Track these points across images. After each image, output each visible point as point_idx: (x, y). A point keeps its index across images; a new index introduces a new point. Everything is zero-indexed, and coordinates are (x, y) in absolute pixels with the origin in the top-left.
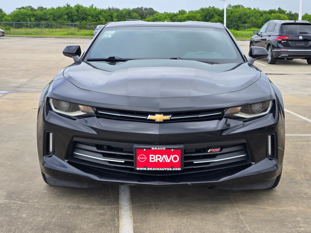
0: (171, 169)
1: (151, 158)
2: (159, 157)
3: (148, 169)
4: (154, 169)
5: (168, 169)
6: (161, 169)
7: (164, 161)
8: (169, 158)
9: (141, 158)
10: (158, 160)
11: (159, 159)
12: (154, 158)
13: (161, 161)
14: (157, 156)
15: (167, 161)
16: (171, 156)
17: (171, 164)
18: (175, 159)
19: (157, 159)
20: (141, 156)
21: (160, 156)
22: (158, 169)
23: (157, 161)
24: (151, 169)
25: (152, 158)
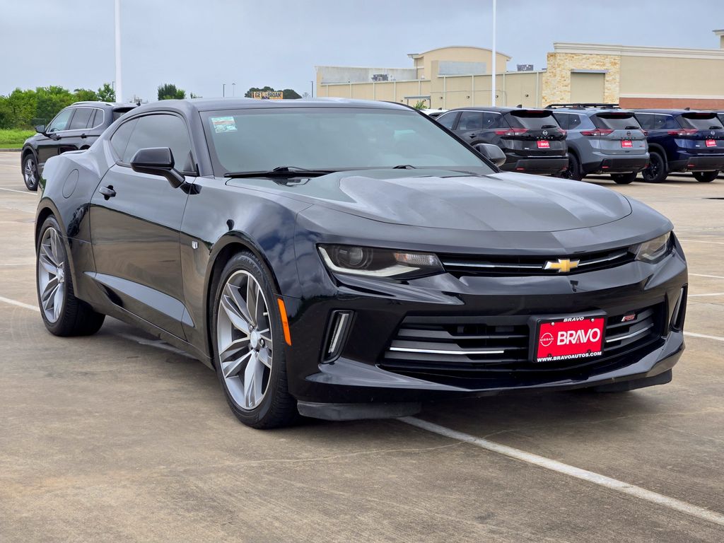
0: (587, 355)
1: (559, 338)
2: (571, 335)
3: (555, 358)
4: (563, 358)
5: (584, 355)
6: (573, 357)
7: (578, 342)
8: (586, 336)
9: (545, 340)
10: (570, 341)
11: (572, 338)
12: (565, 338)
13: (574, 342)
14: (569, 332)
15: (582, 342)
16: (590, 330)
17: (588, 346)
18: (595, 335)
19: (569, 338)
20: (545, 337)
21: (573, 332)
22: (569, 357)
23: (568, 343)
24: (559, 358)
25: (562, 338)
